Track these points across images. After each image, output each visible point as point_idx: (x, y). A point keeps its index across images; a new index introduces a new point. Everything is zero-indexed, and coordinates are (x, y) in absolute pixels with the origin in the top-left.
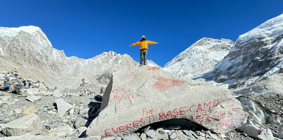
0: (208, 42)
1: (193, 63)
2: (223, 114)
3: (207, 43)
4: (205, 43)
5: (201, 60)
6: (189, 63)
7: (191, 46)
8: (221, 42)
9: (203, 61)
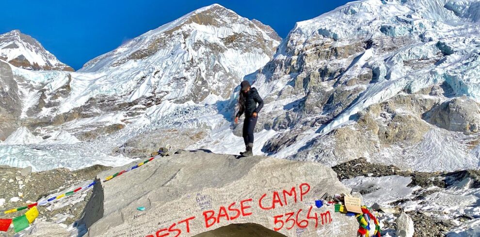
0: (226, 19)
1: (178, 73)
2: (326, 214)
3: (221, 22)
4: (218, 20)
5: (202, 66)
6: (168, 71)
7: (180, 19)
8: (254, 27)
9: (205, 71)
